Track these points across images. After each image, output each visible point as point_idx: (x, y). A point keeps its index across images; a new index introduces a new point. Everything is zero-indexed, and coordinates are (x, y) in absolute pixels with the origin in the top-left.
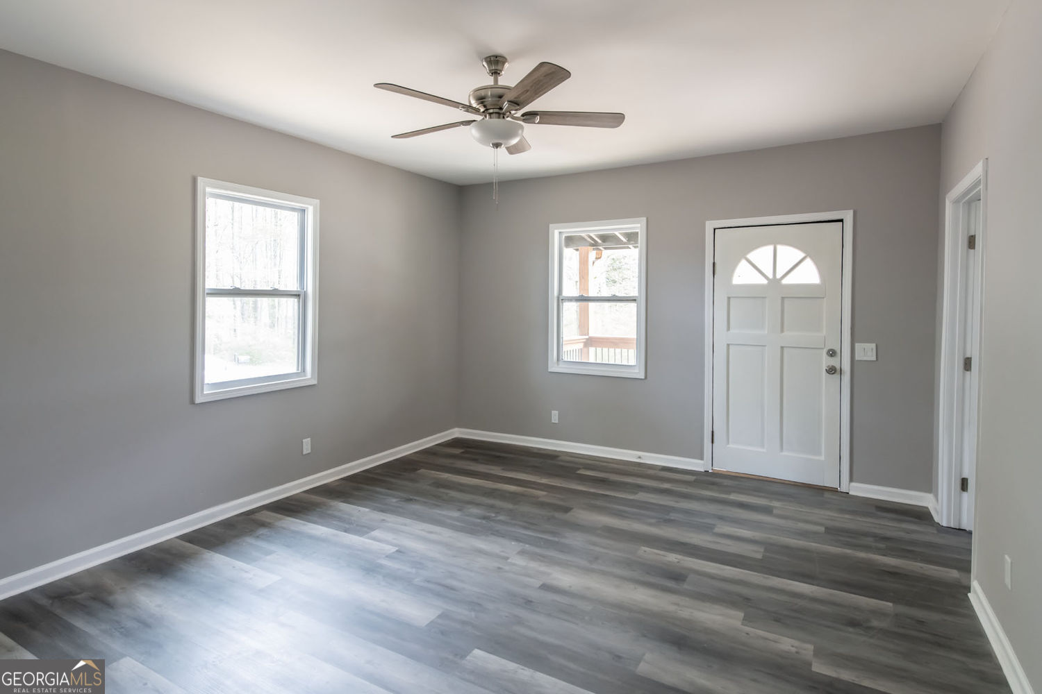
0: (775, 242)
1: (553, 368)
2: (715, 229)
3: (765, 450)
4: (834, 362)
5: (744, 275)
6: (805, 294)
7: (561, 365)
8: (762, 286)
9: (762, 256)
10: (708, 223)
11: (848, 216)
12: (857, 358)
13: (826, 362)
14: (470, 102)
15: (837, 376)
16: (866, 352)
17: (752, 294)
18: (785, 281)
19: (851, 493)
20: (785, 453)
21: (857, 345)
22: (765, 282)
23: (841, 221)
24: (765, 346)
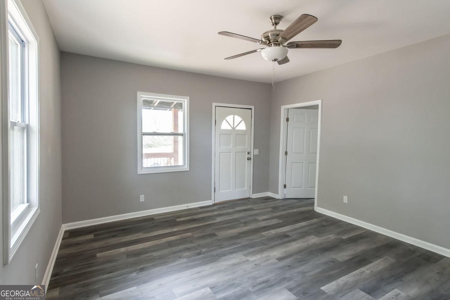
0: (234, 114)
1: (140, 172)
2: (216, 106)
3: (231, 190)
4: (249, 156)
5: (225, 126)
6: (241, 133)
7: (143, 170)
8: (231, 130)
9: (230, 118)
10: (213, 103)
11: (253, 107)
12: (254, 154)
13: (247, 156)
14: (262, 39)
15: (249, 160)
16: (257, 152)
17: (227, 133)
18: (237, 129)
19: (253, 198)
20: (237, 190)
21: (254, 150)
22: (230, 128)
23: (251, 109)
24: (231, 152)
